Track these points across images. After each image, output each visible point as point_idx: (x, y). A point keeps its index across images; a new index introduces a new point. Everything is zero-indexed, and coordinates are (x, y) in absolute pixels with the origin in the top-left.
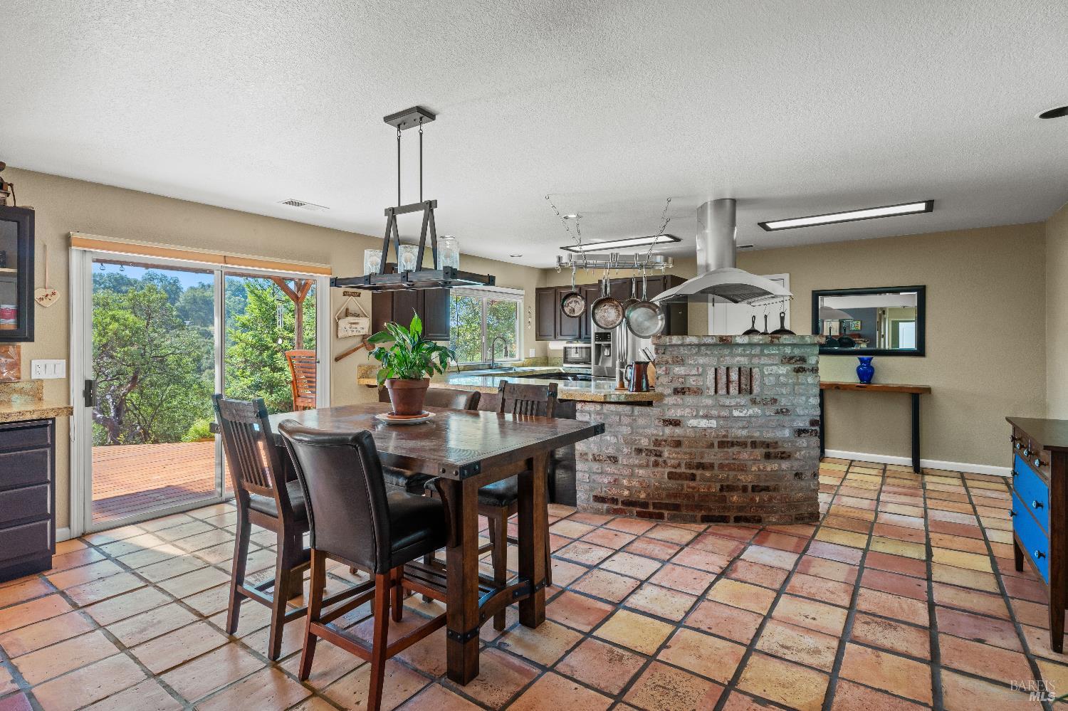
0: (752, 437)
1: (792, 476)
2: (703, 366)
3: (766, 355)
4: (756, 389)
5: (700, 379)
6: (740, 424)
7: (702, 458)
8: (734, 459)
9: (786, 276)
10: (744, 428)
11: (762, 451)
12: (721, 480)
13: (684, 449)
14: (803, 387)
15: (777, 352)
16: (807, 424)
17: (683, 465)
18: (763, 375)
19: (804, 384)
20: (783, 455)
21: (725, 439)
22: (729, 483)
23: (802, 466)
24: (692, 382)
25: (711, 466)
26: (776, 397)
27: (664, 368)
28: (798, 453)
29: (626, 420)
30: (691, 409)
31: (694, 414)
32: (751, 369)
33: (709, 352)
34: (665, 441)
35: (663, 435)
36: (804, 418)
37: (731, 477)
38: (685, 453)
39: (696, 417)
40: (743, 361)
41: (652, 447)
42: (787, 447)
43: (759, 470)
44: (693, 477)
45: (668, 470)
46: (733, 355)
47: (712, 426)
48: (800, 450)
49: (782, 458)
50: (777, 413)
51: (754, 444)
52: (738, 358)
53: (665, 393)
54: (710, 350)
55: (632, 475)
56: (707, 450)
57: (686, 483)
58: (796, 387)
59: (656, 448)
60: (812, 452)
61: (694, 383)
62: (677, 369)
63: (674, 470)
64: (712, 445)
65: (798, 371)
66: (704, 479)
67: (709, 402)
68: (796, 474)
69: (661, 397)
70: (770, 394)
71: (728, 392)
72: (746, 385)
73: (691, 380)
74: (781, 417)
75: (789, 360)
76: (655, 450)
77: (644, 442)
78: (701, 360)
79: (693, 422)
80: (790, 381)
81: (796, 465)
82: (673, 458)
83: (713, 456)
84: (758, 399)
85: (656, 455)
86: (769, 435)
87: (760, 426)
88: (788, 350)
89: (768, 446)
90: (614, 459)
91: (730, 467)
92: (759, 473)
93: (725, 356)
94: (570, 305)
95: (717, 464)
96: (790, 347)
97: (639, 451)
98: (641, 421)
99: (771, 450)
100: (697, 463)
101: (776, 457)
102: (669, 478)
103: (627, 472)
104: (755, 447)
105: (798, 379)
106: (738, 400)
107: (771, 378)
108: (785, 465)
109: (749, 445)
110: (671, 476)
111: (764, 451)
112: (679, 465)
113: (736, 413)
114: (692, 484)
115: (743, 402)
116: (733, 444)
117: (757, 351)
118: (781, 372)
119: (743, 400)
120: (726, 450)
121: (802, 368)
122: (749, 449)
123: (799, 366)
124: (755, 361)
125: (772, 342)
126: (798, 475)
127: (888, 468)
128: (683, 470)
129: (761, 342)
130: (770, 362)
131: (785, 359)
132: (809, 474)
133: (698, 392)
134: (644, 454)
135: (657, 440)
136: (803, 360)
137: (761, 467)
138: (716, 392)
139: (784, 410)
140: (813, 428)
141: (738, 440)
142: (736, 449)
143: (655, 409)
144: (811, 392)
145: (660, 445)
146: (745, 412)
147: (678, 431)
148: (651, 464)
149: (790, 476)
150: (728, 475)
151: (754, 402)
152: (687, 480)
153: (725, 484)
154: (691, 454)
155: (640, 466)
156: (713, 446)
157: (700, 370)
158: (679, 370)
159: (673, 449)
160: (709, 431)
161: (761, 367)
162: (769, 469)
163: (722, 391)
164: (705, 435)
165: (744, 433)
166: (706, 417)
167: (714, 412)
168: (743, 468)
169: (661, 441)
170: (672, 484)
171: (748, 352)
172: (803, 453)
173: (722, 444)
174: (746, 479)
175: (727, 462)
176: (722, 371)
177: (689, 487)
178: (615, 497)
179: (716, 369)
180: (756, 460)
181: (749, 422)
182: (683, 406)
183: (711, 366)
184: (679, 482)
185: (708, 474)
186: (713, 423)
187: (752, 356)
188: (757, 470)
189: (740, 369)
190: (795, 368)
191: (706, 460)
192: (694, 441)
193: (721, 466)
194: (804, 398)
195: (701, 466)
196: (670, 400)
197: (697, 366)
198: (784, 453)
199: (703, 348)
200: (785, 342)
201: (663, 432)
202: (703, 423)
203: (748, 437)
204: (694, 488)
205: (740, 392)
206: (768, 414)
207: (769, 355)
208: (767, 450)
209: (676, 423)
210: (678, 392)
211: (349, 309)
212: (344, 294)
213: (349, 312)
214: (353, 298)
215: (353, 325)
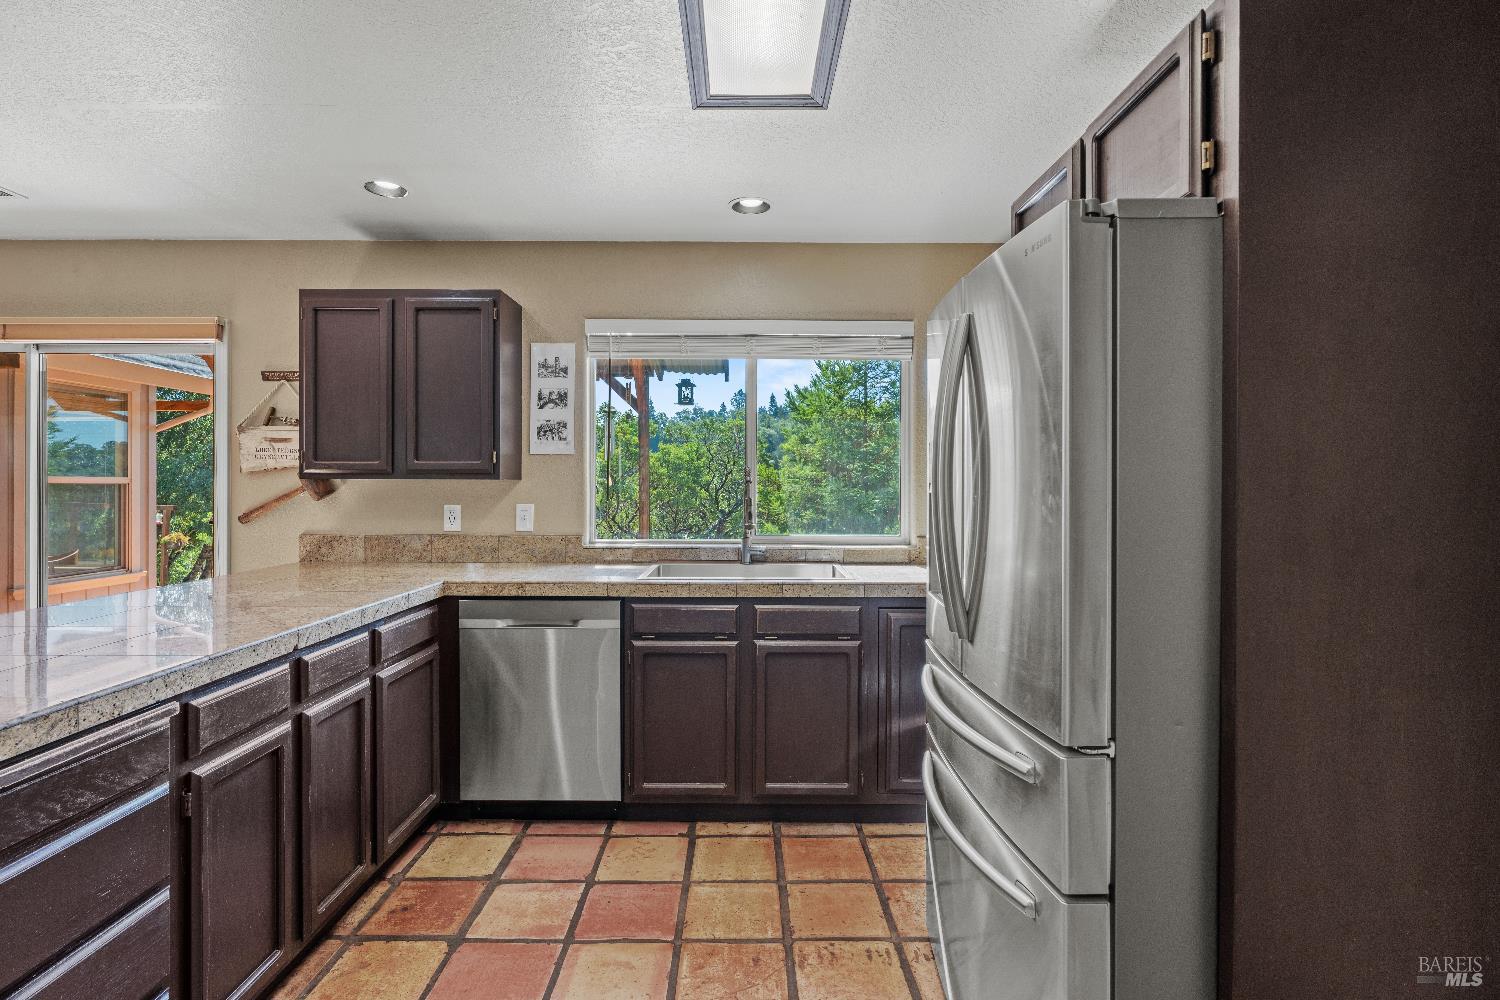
211: (278, 409)
212: (266, 377)
213: (278, 415)
214: (286, 383)
215: (277, 445)
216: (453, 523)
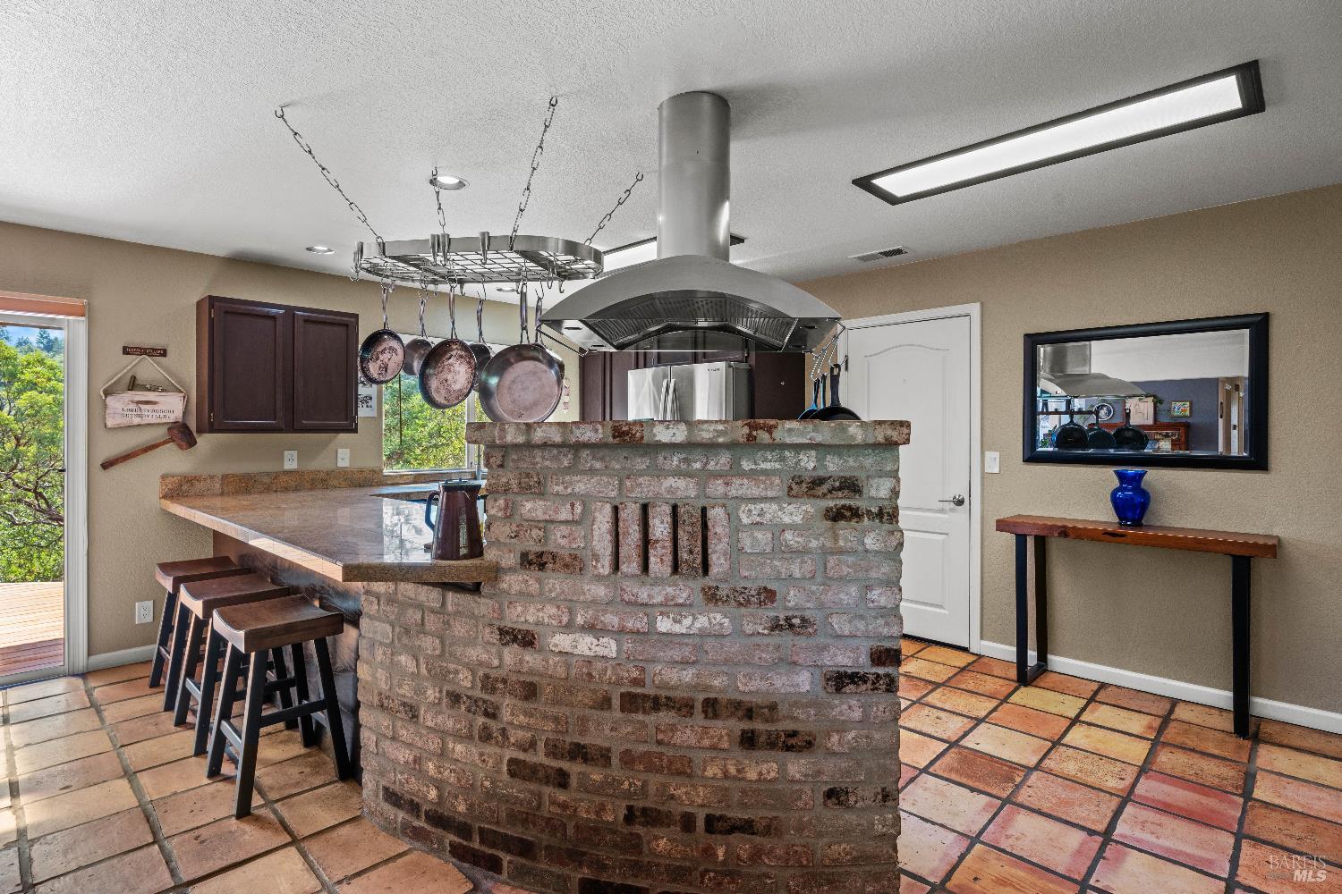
0: (707, 688)
1: (820, 798)
2: (586, 500)
3: (743, 474)
4: (718, 564)
5: (580, 532)
6: (676, 654)
7: (583, 732)
8: (659, 743)
9: (974, 309)
10: (685, 663)
11: (732, 726)
12: (628, 795)
13: (541, 705)
14: (851, 559)
15: (777, 466)
16: (864, 659)
17: (541, 745)
18: (736, 527)
19: (854, 552)
20: (792, 741)
21: (639, 690)
22: (649, 804)
23: (847, 773)
24: (559, 540)
25: (603, 757)
26: (771, 586)
27: (501, 502)
28: (835, 738)
29: (432, 623)
30: (558, 607)
31: (565, 619)
32: (704, 510)
33: (598, 465)
34: (504, 681)
35: (500, 666)
36: (854, 643)
37: (652, 789)
38: (545, 717)
39: (569, 627)
40: (683, 488)
41: (478, 693)
42: (805, 720)
43: (726, 775)
44: (562, 780)
45: (509, 754)
46: (660, 474)
47: (605, 652)
48: (842, 727)
49: (789, 748)
50: (776, 626)
51: (712, 707)
52: (670, 482)
53: (503, 564)
54: (602, 459)
55: (443, 754)
56: (596, 714)
57: (548, 790)
58: (832, 560)
59: (486, 697)
60: (877, 736)
61: (563, 542)
62: (529, 505)
63: (521, 756)
64: (605, 703)
65: (836, 516)
66: (586, 787)
67: (600, 591)
68: (831, 794)
69: (496, 572)
70: (754, 576)
71: (645, 567)
72: (691, 552)
73: (559, 534)
74: (787, 639)
75: (813, 486)
76: (485, 702)
77: (464, 680)
78: (581, 485)
79: (562, 641)
80: (814, 544)
81: (832, 771)
82: (521, 727)
83: (609, 731)
84: (723, 592)
85: (486, 714)
86: (750, 686)
87: (726, 662)
88: (808, 462)
89: (750, 713)
90: (412, 713)
91: (650, 763)
92: (727, 784)
93: (641, 474)
94: (381, 357)
95: (617, 750)
96: (813, 453)
97: (455, 698)
98: (460, 629)
99: (759, 726)
100: (571, 744)
101: (772, 745)
102: (512, 774)
103: (434, 744)
104: (716, 716)
105: (836, 538)
106: (670, 590)
107: (759, 535)
108: (797, 766)
109: (698, 707)
110: (518, 769)
111: (738, 726)
112: (533, 744)
113: (664, 625)
114: (562, 796)
115: (685, 595)
116: (656, 704)
117: (722, 461)
118: (787, 520)
119: (683, 591)
120: (640, 717)
121: (850, 508)
122: (699, 719)
123: (843, 502)
124: (717, 488)
125: (751, 438)
126: (834, 795)
127: (1180, 712)
128: (539, 757)
129: (721, 440)
130: (756, 492)
131: (799, 483)
132: (868, 792)
133: (574, 564)
134: (463, 707)
135: (487, 676)
136: (851, 486)
137: (732, 770)
138: (616, 566)
139: (796, 621)
140: (881, 671)
141: (671, 694)
142: (665, 717)
143: (483, 600)
144: (873, 574)
145: (493, 690)
146: (687, 622)
147: (531, 659)
148: (476, 734)
149: (811, 797)
150: (645, 784)
151: (712, 597)
152: (547, 783)
153: (641, 804)
154: (556, 719)
155: (458, 737)
156: (610, 707)
157: (578, 509)
158: (531, 508)
159: (520, 704)
160: (599, 665)
161: (731, 505)
162: (752, 775)
163: (631, 566)
164: (590, 675)
165: (688, 675)
166: (591, 628)
167: (611, 620)
168: (683, 769)
169: (496, 680)
170: (518, 790)
171: (697, 465)
172: (850, 735)
173: (631, 702)
174: (692, 797)
175: (642, 748)
176: (631, 514)
177: (553, 802)
178: (416, 800)
179: (616, 509)
180: (714, 748)
181: (698, 648)
182: (542, 598)
183: (604, 500)
184: (533, 786)
185: (597, 776)
186: (609, 647)
187: (705, 477)
188: (720, 775)
189: (675, 508)
190: (828, 510)
191: (593, 739)
192: (566, 689)
193: (628, 759)
194: (853, 590)
195: (579, 753)
196: (513, 582)
197: (571, 499)
198: (794, 734)
199: (585, 453)
200: (788, 441)
201: (501, 659)
202: (586, 645)
203: (695, 687)
204: (564, 806)
205: (676, 568)
206: (749, 629)
207: (752, 475)
208: (746, 725)
209: (526, 640)
210: (530, 563)
211: (137, 377)
212: (126, 351)
213: (137, 383)
214: (147, 357)
215: (143, 407)
216: (291, 462)
